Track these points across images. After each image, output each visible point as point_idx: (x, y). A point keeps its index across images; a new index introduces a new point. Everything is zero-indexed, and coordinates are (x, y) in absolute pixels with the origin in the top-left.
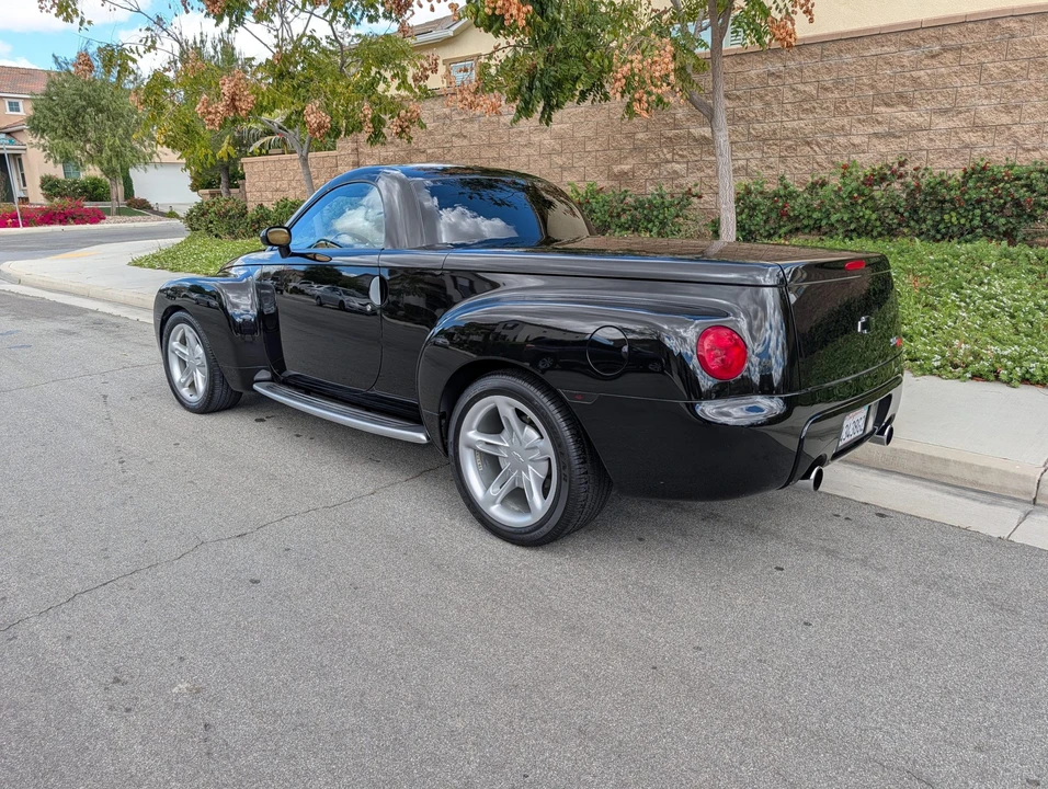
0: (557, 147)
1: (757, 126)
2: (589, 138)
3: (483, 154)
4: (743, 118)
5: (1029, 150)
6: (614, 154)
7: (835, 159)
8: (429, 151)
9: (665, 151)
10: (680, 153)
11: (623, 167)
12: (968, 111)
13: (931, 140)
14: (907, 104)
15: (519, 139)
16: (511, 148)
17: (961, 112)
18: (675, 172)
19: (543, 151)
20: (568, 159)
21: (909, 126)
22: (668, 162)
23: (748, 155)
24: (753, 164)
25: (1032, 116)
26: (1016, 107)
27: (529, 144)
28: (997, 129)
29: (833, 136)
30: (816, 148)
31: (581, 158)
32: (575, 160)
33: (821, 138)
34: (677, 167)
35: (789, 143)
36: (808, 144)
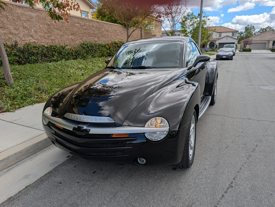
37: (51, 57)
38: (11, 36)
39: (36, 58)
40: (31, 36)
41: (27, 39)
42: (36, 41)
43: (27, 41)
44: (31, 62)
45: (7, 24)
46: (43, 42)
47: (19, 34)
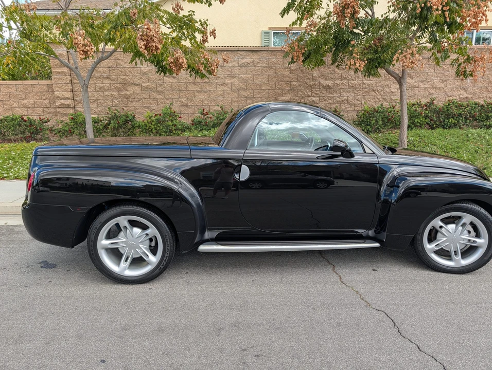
0: (244, 86)
1: (352, 82)
2: (264, 83)
3: (190, 88)
4: (346, 78)
5: (449, 96)
6: (279, 91)
7: (385, 97)
8: (143, 85)
9: (308, 91)
10: (316, 92)
11: (285, 98)
12: (431, 81)
13: (419, 91)
14: (410, 77)
15: (216, 81)
16: (210, 85)
17: (428, 82)
18: (313, 101)
19: (234, 88)
20: (250, 93)
21: (412, 85)
22: (309, 96)
23: (348, 95)
24: (350, 98)
25: (450, 84)
26: (445, 81)
27: (224, 84)
28: (440, 88)
29: (383, 87)
30: (377, 93)
31: (259, 93)
32: (255, 94)
33: (379, 89)
34: (314, 99)
35: (366, 90)
36: (374, 91)
37: (483, 121)
38: (432, 91)
39: (456, 122)
40: (464, 89)
41: (456, 93)
42: (470, 96)
43: (456, 96)
44: (447, 126)
45: (433, 76)
46: (481, 97)
47: (445, 88)
